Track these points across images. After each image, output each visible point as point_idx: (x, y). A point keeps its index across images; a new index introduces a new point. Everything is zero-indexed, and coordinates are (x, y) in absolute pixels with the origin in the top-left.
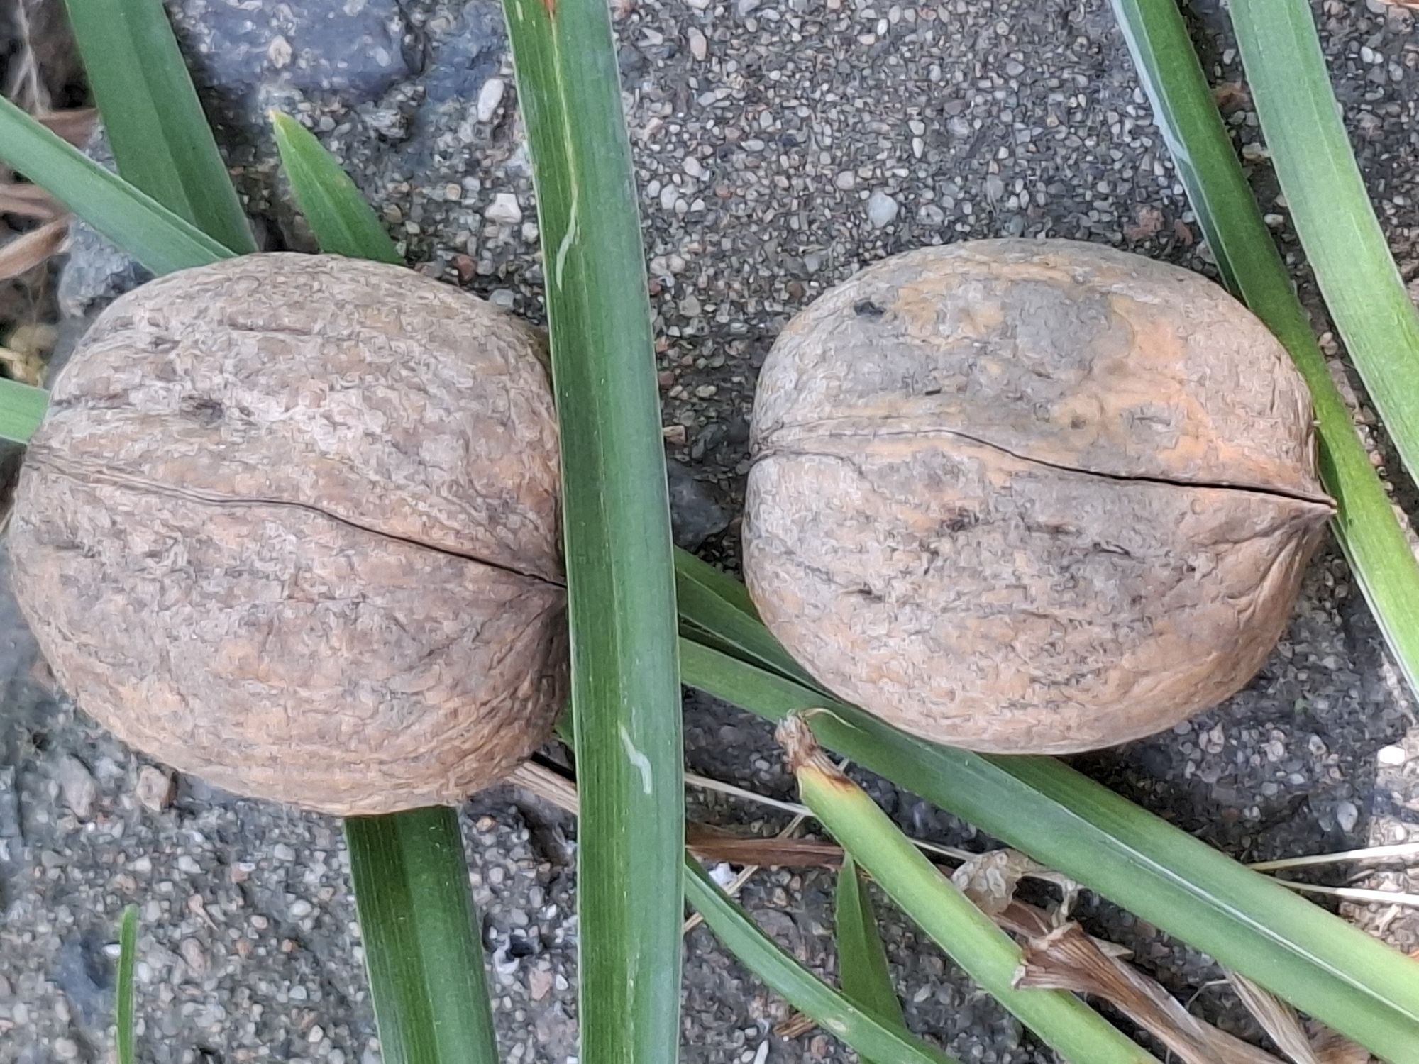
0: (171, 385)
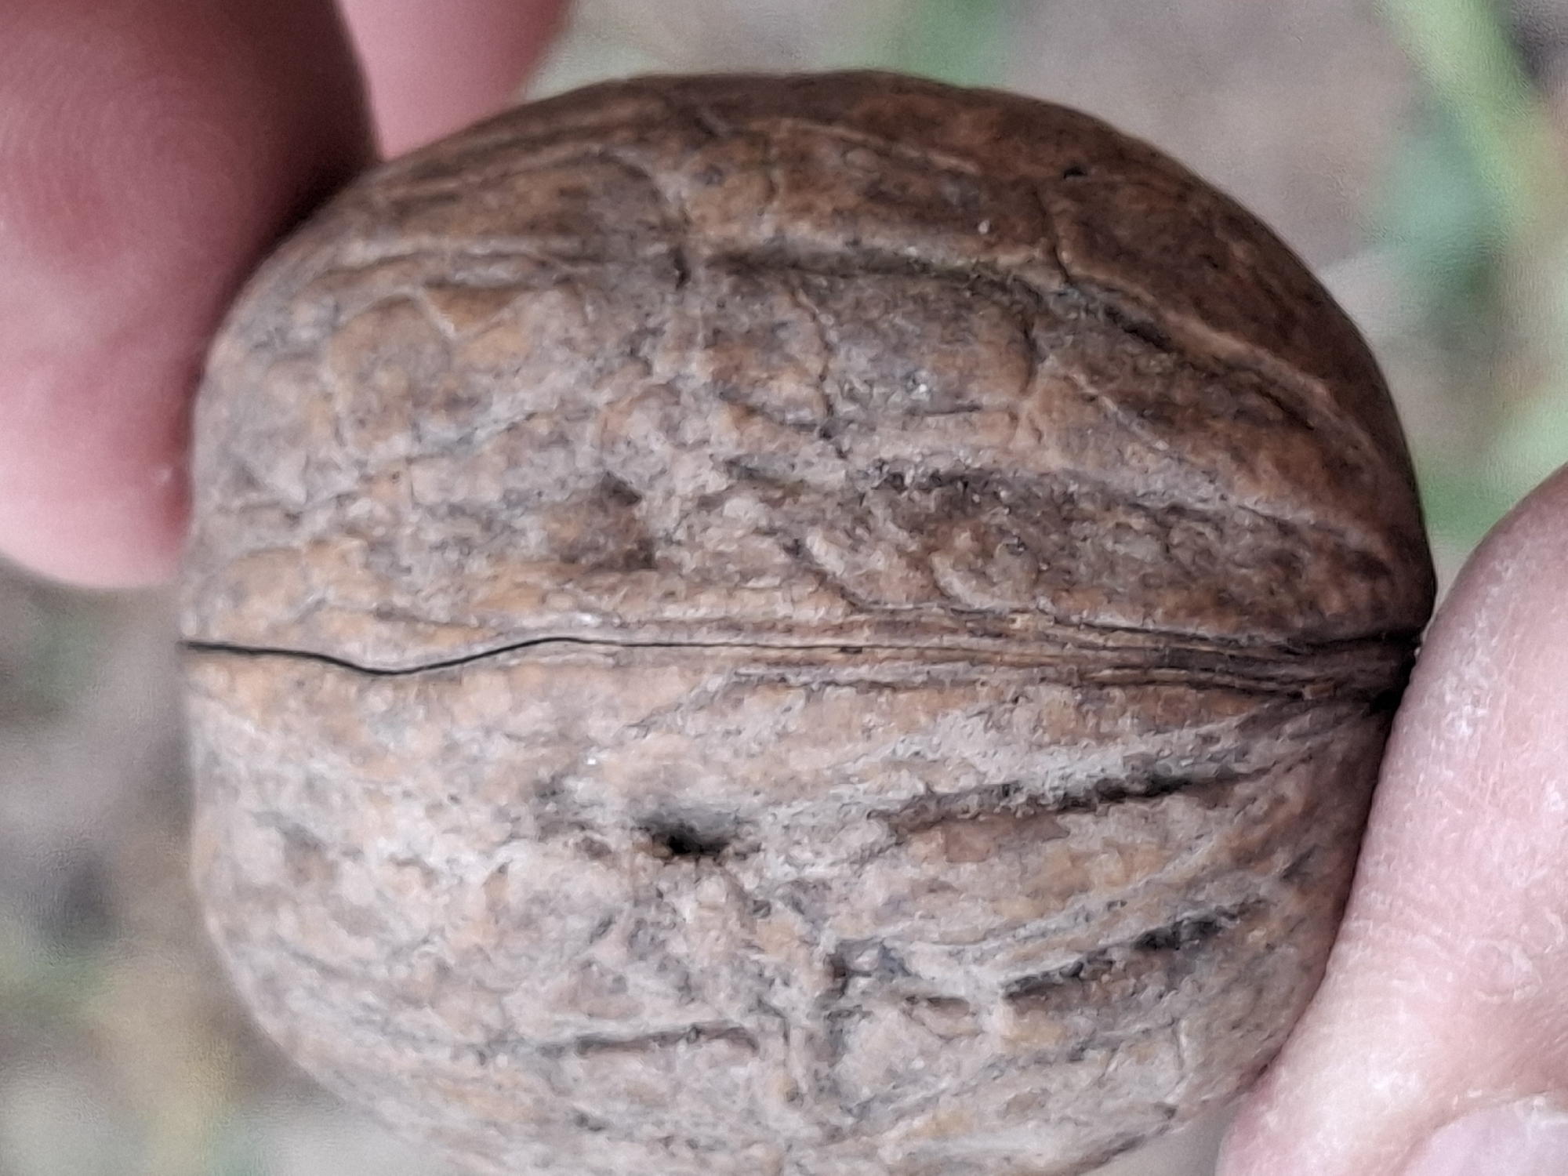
0: (792, 873)
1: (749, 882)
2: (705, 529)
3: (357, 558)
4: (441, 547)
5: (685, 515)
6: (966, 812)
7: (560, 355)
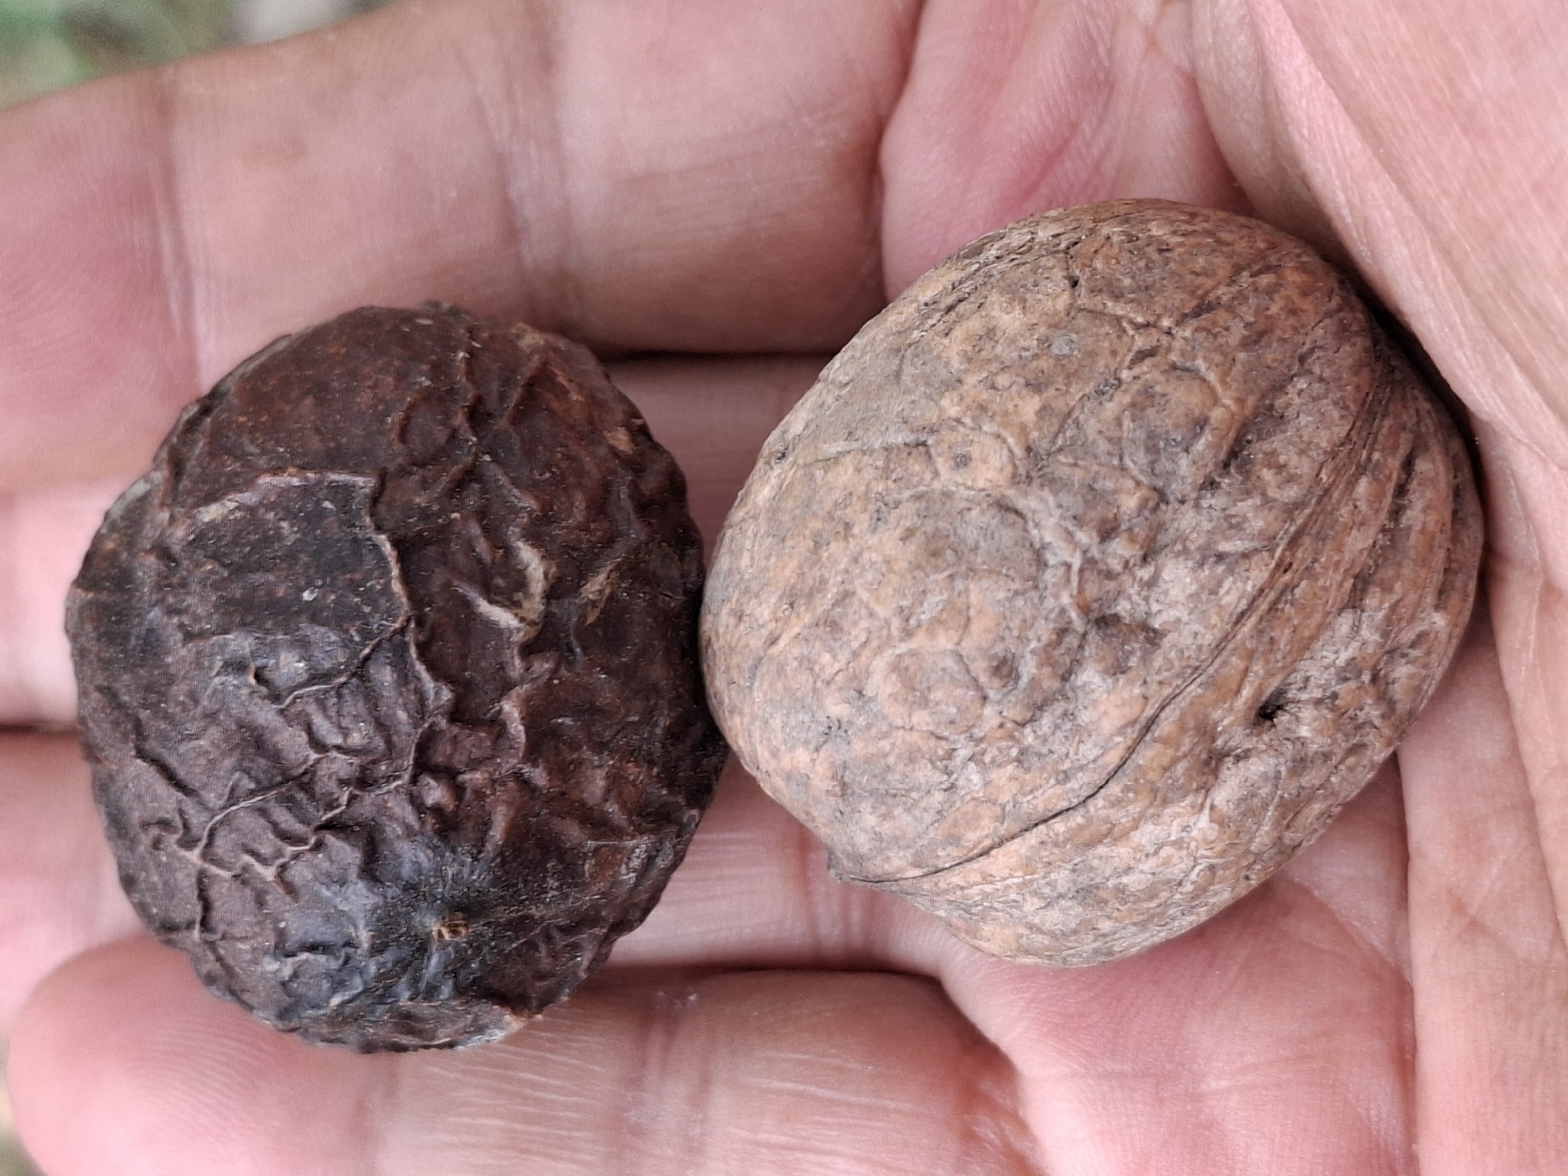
1: (1318, 694)
2: (1166, 593)
3: (1020, 772)
4: (1057, 727)
5: (1146, 599)
6: (1370, 567)
7: (1020, 602)
